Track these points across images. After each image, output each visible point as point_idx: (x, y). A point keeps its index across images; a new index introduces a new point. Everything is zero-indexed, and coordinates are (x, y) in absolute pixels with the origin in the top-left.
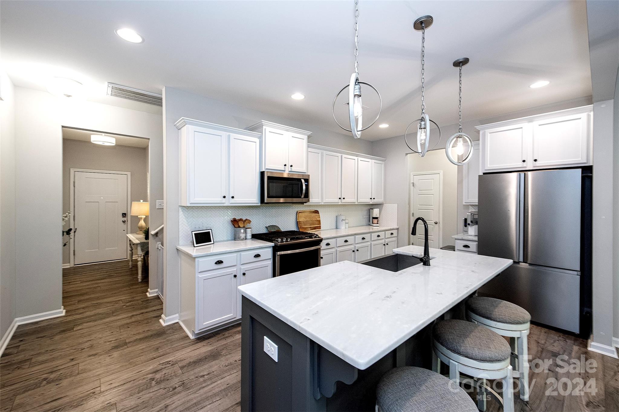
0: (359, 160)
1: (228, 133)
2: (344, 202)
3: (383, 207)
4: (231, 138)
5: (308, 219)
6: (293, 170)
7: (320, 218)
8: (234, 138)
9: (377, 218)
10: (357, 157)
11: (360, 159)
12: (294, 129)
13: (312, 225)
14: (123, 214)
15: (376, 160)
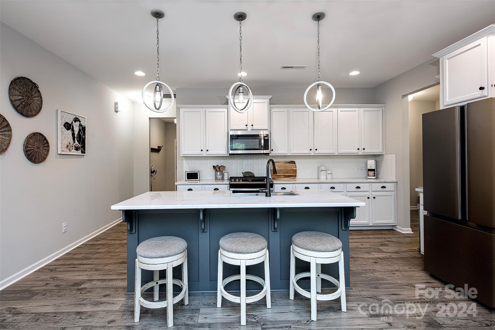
0: (339, 111)
1: (205, 109)
2: (316, 153)
3: (384, 158)
4: (206, 112)
5: (282, 168)
6: (254, 129)
7: (296, 167)
8: (209, 112)
9: (373, 170)
10: (337, 109)
11: (340, 109)
12: (260, 97)
13: (286, 174)
15: (369, 108)
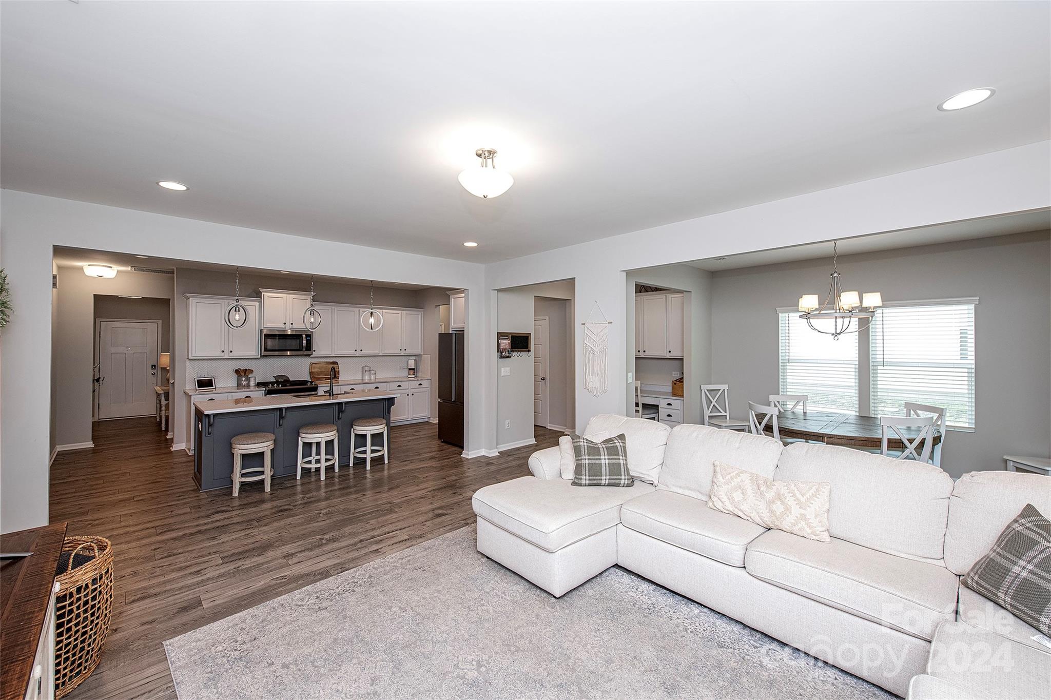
1: (227, 301)
2: (361, 353)
3: (421, 358)
5: (323, 370)
6: (294, 327)
7: (339, 368)
9: (413, 369)
10: (381, 310)
11: (385, 311)
13: (329, 377)
14: (152, 366)
15: (409, 311)
